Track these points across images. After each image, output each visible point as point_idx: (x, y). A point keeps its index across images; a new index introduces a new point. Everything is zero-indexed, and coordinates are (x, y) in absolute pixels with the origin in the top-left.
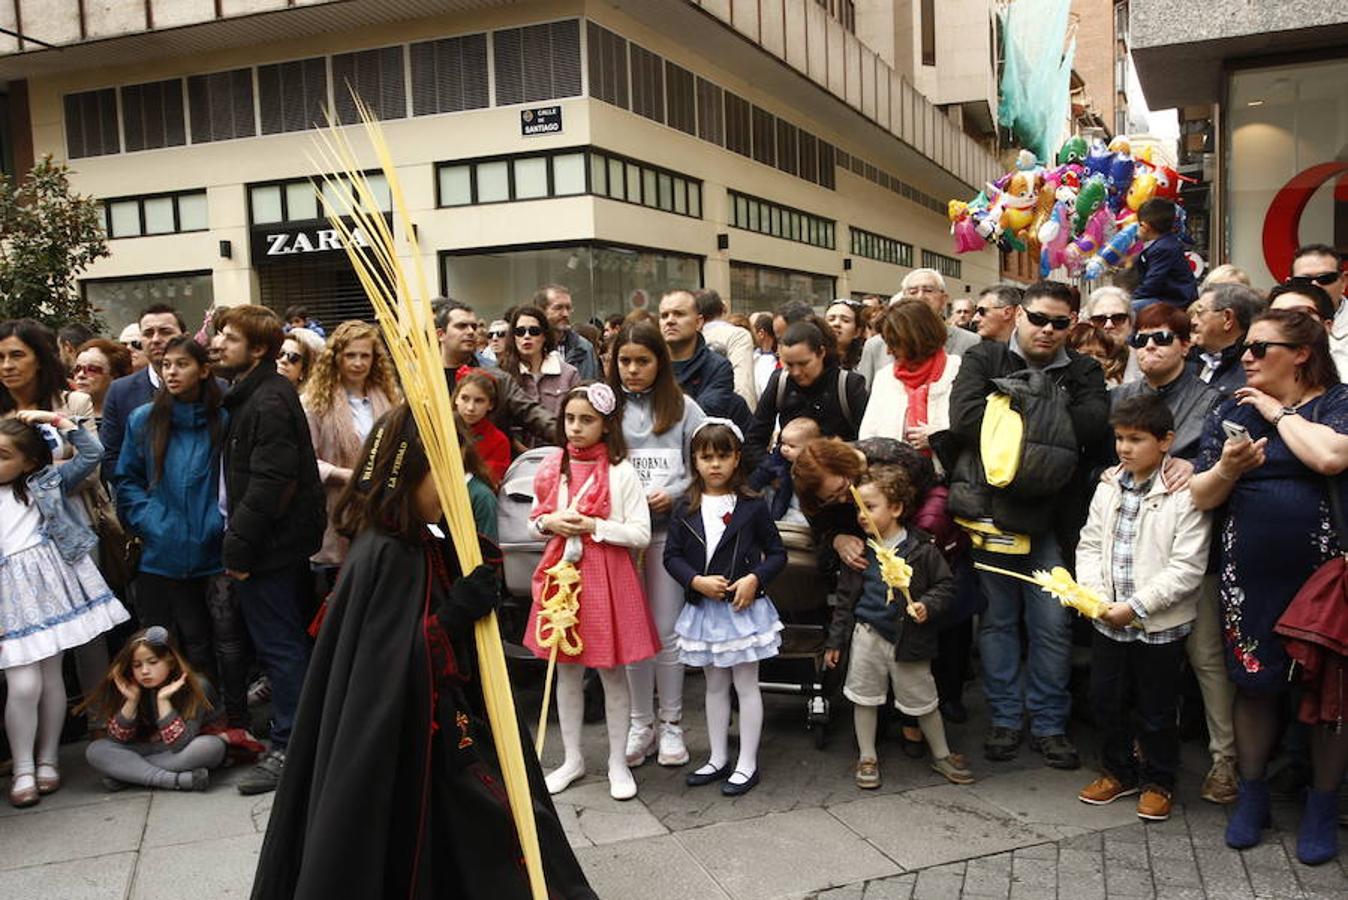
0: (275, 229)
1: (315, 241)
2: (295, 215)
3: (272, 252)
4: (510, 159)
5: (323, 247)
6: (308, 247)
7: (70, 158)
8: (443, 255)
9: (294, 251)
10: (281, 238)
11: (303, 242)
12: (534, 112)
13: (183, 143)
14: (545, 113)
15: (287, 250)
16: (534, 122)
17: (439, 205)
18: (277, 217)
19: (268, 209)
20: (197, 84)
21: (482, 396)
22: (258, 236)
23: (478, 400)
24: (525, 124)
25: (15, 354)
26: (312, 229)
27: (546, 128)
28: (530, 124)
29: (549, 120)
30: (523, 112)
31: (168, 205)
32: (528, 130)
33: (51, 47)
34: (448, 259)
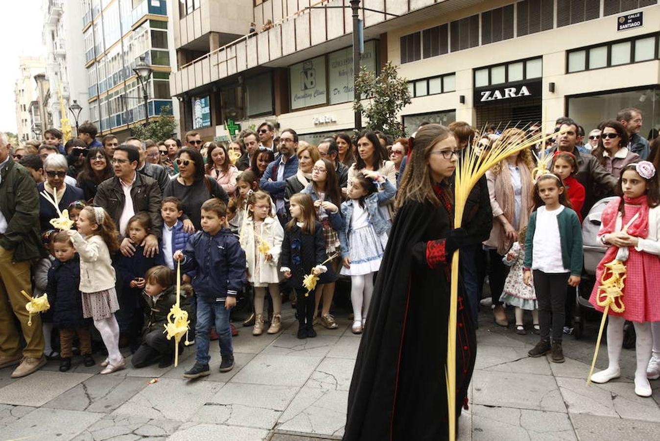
0: (485, 89)
1: (503, 94)
2: (494, 82)
3: (483, 100)
4: (609, 45)
5: (507, 96)
6: (499, 97)
7: (402, 63)
8: (567, 98)
9: (493, 99)
10: (488, 93)
11: (498, 95)
12: (626, 17)
13: (447, 52)
14: (632, 17)
15: (490, 99)
16: (626, 22)
17: (567, 72)
18: (486, 83)
19: (482, 80)
20: (454, 25)
21: (567, 164)
22: (477, 93)
23: (565, 167)
24: (619, 24)
25: (365, 144)
26: (501, 88)
27: (633, 25)
28: (622, 24)
29: (634, 20)
30: (619, 18)
31: (439, 81)
32: (621, 27)
33: (398, 16)
34: (571, 100)
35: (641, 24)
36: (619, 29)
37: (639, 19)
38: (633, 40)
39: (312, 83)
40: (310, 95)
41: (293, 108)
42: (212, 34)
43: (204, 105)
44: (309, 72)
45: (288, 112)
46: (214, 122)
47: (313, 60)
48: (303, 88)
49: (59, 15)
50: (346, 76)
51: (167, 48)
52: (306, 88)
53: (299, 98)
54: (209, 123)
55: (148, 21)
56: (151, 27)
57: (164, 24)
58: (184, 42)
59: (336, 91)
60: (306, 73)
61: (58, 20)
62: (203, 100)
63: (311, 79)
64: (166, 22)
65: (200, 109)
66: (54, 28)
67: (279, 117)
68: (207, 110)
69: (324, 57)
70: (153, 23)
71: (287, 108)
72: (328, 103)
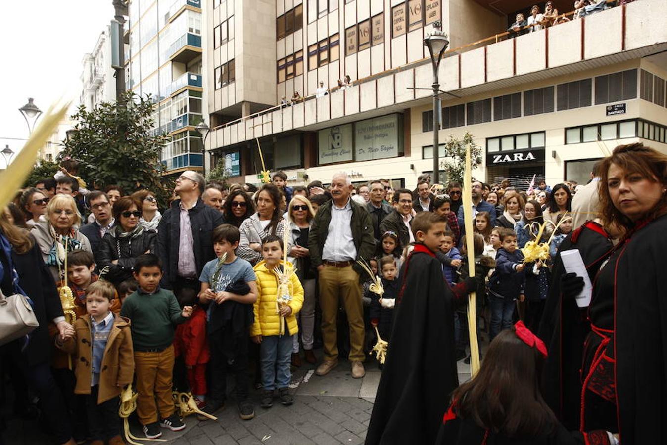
0: (497, 154)
1: (512, 157)
2: (504, 149)
3: (495, 161)
4: (599, 126)
5: (516, 159)
6: (509, 160)
7: (423, 131)
8: (566, 162)
9: (504, 161)
10: (499, 157)
11: (508, 158)
12: (613, 106)
13: (464, 125)
14: (618, 106)
15: (501, 161)
16: (613, 110)
17: (566, 143)
18: (497, 150)
19: (494, 147)
20: (470, 105)
22: (490, 157)
24: (607, 111)
26: (511, 154)
27: (618, 112)
28: (610, 111)
29: (619, 109)
30: (607, 107)
32: (609, 113)
34: (568, 164)
35: (625, 112)
36: (607, 114)
37: (623, 108)
38: (618, 123)
39: (339, 144)
40: (337, 154)
41: (320, 163)
42: (245, 104)
43: (234, 159)
44: (336, 136)
45: (316, 166)
46: (244, 172)
47: (340, 127)
48: (330, 147)
49: (101, 83)
50: (370, 140)
51: (201, 112)
52: (333, 148)
53: (326, 155)
54: (239, 173)
55: (187, 91)
56: (189, 95)
57: (200, 94)
58: (218, 108)
59: (361, 151)
60: (333, 137)
61: (98, 87)
62: (233, 155)
63: (337, 141)
64: (201, 93)
65: (230, 162)
66: (93, 93)
67: (308, 170)
68: (237, 162)
69: (351, 124)
70: (191, 93)
71: (315, 163)
72: (354, 160)
